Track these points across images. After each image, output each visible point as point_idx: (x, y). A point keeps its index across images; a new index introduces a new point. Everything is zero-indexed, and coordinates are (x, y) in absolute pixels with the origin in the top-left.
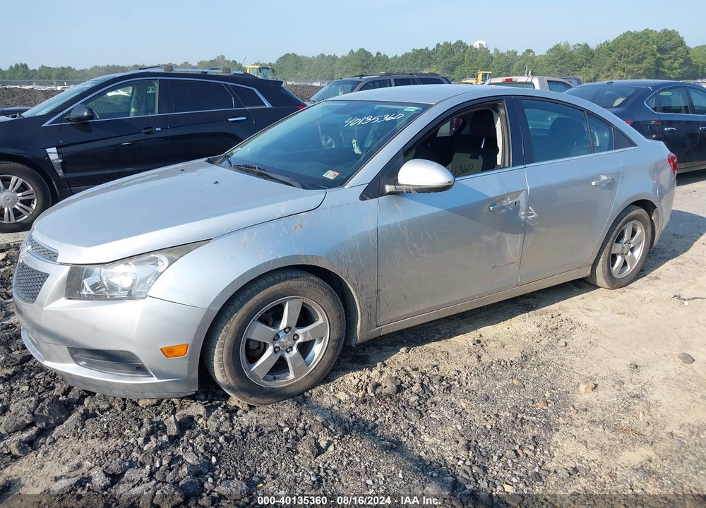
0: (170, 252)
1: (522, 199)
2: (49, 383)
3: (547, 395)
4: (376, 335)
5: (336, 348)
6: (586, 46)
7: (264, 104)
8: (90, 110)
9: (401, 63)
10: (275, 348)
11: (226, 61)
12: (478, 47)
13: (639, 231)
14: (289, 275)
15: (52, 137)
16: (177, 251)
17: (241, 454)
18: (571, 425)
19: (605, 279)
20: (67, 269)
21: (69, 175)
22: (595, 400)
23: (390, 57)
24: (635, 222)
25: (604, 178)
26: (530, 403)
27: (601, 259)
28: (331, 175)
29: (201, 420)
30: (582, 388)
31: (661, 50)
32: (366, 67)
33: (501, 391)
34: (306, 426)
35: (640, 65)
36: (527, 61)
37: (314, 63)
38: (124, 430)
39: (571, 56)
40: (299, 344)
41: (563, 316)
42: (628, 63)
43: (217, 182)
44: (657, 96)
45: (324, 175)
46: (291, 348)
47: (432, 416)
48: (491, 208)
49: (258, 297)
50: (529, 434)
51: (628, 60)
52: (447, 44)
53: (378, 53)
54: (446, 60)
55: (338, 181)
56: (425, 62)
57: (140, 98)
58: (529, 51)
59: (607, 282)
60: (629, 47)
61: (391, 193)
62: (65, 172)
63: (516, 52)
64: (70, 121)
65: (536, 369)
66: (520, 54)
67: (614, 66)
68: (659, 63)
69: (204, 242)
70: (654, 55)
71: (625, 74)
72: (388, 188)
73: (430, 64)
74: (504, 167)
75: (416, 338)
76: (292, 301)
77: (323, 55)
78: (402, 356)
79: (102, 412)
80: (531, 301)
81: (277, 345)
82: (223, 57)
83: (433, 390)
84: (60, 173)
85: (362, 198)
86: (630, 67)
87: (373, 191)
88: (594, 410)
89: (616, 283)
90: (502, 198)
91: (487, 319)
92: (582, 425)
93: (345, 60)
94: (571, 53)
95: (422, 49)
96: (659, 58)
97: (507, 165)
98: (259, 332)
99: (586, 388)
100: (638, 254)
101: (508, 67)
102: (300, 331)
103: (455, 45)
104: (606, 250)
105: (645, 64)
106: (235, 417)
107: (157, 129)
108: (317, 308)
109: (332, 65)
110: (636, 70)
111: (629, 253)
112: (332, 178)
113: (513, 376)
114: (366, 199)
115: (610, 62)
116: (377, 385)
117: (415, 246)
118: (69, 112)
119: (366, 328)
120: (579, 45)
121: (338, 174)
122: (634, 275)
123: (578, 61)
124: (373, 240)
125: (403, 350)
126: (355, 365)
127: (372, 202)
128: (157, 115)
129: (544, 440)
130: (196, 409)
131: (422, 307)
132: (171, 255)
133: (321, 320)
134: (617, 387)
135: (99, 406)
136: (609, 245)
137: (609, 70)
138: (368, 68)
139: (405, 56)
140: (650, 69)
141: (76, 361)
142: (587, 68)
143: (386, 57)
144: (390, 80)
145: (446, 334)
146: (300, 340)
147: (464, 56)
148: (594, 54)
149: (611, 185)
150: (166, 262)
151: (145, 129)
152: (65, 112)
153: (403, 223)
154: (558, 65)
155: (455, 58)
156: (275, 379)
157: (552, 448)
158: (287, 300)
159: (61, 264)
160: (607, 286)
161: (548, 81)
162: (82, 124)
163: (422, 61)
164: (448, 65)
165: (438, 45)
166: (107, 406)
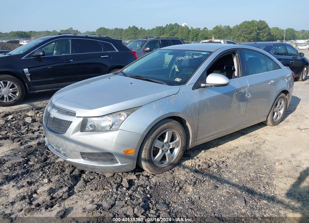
0: (127, 111)
1: (246, 89)
2: (62, 169)
3: (265, 167)
4: (196, 145)
5: (182, 150)
6: (229, 27)
7: (115, 50)
8: (43, 52)
9: (151, 32)
10: (162, 150)
11: (73, 30)
12: (184, 26)
13: (282, 103)
14: (168, 120)
15: (26, 63)
16: (130, 111)
17: (157, 194)
18: (278, 178)
19: (271, 122)
20: (82, 119)
21: (33, 81)
22: (283, 168)
23: (146, 30)
24: (281, 99)
25: (272, 81)
26: (260, 170)
27: (270, 114)
28: (178, 80)
29: (136, 181)
30: (277, 164)
31: (259, 29)
32: (136, 34)
33: (247, 166)
34: (178, 182)
35: (250, 35)
36: (205, 32)
37: (113, 32)
38: (104, 186)
39: (223, 31)
40: (170, 149)
41: (258, 137)
42: (246, 34)
43: (132, 83)
44: (275, 48)
45: (175, 80)
46: (168, 150)
47: (224, 176)
48: (237, 93)
49: (158, 130)
50: (264, 181)
51: (246, 33)
52: (171, 25)
53: (141, 28)
54: (171, 32)
55: (182, 82)
56: (162, 32)
57: (58, 47)
58: (205, 28)
59: (272, 123)
60: (246, 28)
61: (203, 87)
62: (31, 79)
63: (200, 29)
64: (34, 57)
65: (256, 157)
66: (201, 29)
67: (240, 35)
68: (258, 34)
69: (139, 107)
70: (256, 31)
71: (245, 39)
72: (203, 85)
73: (163, 33)
74: (239, 77)
75: (205, 147)
76: (169, 131)
77: (117, 28)
78: (203, 154)
79: (91, 180)
80: (244, 131)
81: (163, 149)
82: (72, 28)
83: (221, 167)
84: (29, 80)
85: (193, 89)
86: (247, 36)
87: (197, 86)
88: (284, 172)
89: (275, 123)
90: (240, 89)
91: (229, 139)
92: (282, 177)
93: (127, 31)
94: (223, 29)
95: (160, 27)
96: (258, 32)
97: (240, 76)
98: (158, 144)
99: (279, 164)
100: (282, 112)
101: (197, 35)
102: (171, 144)
103: (174, 25)
104: (272, 110)
105: (252, 35)
106: (149, 179)
107: (71, 61)
108: (177, 134)
109: (121, 33)
110: (249, 37)
111: (279, 112)
112: (179, 81)
113: (249, 160)
114: (194, 90)
115: (238, 33)
116: (199, 166)
117: (211, 108)
118: (33, 53)
119: (193, 142)
120: (226, 26)
121: (181, 79)
122: (280, 120)
123: (226, 33)
124: (198, 106)
125: (203, 151)
126: (186, 158)
127: (196, 90)
128: (71, 54)
129: (270, 183)
130: (133, 177)
131: (212, 134)
132: (128, 112)
133: (178, 139)
134: (289, 163)
135: (90, 177)
136: (273, 108)
137: (238, 37)
138: (137, 34)
139: (153, 29)
140: (255, 37)
141: (83, 158)
142: (229, 36)
143: (144, 30)
144: (159, 40)
145: (216, 145)
146: (171, 147)
147: (178, 30)
148: (232, 30)
149: (275, 84)
150: (126, 115)
151: (66, 60)
152: (31, 52)
153: (207, 99)
154: (217, 34)
155: (175, 30)
156: (162, 163)
157: (274, 186)
158: (167, 131)
159: (77, 117)
160: (271, 125)
161: (227, 42)
162: (38, 58)
163: (160, 32)
164: (171, 34)
165: (167, 25)
166: (93, 177)
